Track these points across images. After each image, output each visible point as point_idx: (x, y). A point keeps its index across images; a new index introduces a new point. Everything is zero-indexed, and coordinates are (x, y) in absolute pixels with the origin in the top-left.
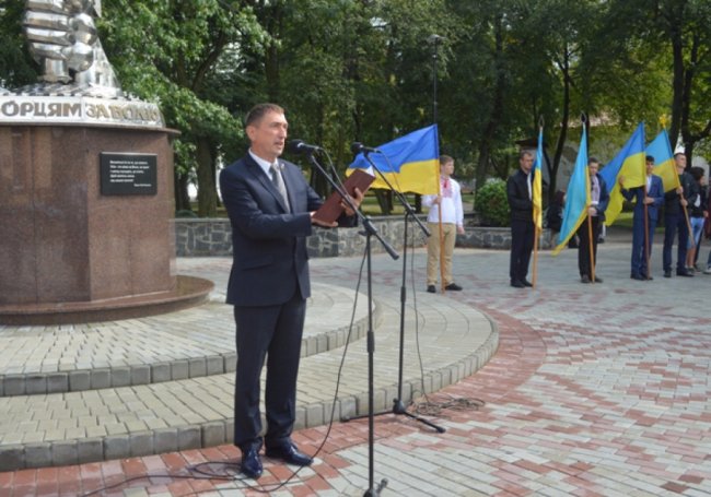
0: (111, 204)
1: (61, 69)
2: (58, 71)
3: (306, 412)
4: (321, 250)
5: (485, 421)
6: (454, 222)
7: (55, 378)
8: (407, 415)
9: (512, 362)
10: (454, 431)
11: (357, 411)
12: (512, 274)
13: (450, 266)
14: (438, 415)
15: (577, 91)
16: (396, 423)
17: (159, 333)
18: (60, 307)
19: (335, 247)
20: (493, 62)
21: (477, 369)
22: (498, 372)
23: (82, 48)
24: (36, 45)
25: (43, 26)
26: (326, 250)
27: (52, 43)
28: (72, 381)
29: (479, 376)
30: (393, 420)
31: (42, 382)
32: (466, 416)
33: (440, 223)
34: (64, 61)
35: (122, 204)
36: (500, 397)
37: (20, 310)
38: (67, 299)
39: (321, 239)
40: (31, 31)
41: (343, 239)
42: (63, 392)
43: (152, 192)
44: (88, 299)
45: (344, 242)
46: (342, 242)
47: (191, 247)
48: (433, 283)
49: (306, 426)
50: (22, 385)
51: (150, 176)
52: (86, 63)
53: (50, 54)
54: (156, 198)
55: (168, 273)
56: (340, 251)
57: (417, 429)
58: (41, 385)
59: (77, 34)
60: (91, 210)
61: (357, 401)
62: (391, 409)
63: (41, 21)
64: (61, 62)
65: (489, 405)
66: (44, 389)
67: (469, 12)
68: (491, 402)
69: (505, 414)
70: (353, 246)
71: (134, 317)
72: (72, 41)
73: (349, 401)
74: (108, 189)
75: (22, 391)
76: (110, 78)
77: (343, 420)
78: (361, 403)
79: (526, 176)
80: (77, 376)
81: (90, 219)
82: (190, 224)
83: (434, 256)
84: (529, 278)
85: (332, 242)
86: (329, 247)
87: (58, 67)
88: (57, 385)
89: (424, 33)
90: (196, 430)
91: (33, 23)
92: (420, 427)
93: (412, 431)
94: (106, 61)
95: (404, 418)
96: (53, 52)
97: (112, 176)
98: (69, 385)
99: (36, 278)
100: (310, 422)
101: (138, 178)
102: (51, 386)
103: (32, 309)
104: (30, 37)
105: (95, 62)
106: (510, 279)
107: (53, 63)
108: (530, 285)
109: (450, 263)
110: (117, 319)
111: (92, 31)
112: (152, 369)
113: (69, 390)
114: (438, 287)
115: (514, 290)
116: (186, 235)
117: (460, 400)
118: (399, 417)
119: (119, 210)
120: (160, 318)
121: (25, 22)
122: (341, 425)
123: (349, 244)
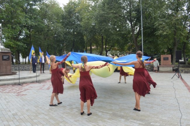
43: (9, 60)
47: (14, 70)
51: (9, 58)
82: (14, 66)
97: (4, 58)
101: (7, 58)
116: (13, 68)
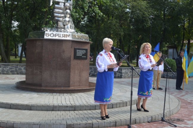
0: (76, 61)
1: (62, 24)
2: (61, 25)
3: (140, 119)
4: (117, 76)
5: (186, 125)
6: (161, 70)
7: (72, 107)
8: (165, 122)
9: (187, 110)
10: (179, 127)
11: (152, 120)
12: (177, 86)
13: (159, 83)
14: (173, 122)
15: (187, 32)
16: (163, 124)
17: (91, 97)
18: (62, 88)
19: (121, 76)
20: (163, 23)
21: (178, 111)
22: (184, 112)
23: (67, 19)
24: (56, 18)
25: (58, 13)
26: (118, 76)
27: (61, 18)
28: (76, 108)
29: (179, 113)
30: (162, 123)
31: (68, 108)
32: (180, 123)
33: (158, 70)
34: (63, 23)
35: (79, 61)
36: (187, 119)
37: (53, 89)
38: (64, 87)
39: (117, 73)
40: (55, 14)
41: (123, 73)
42: (73, 111)
43: (86, 59)
44: (69, 87)
45: (124, 74)
46: (123, 74)
48: (154, 87)
49: (140, 123)
50: (63, 108)
51: (86, 54)
52: (68, 23)
53: (60, 21)
54: (87, 60)
55: (88, 81)
56: (123, 77)
57: (169, 126)
58: (68, 109)
59: (67, 15)
60: (72, 63)
61: (152, 117)
62: (161, 120)
63: (58, 12)
64: (62, 23)
65: (185, 121)
66: (69, 110)
67: (157, 8)
68: (186, 120)
69: (191, 123)
70: (126, 75)
71: (81, 92)
72: (65, 17)
73: (150, 117)
74: (76, 58)
75: (63, 110)
76: (73, 27)
77: (148, 122)
78: (153, 118)
79: (182, 58)
80: (77, 107)
81: (71, 65)
83: (155, 80)
84: (181, 87)
85: (120, 74)
86: (119, 75)
87: (61, 24)
88: (72, 109)
89: (144, 14)
90: (114, 122)
91: (56, 12)
92: (170, 125)
93: (168, 126)
94: (73, 23)
95: (164, 123)
96: (61, 20)
97: (77, 54)
98: (75, 109)
99: (56, 80)
100: (141, 122)
101: (83, 55)
102: (70, 109)
103: (56, 89)
104: (55, 16)
105: (70, 23)
106: (176, 87)
107: (60, 23)
108: (182, 89)
109: (159, 82)
110: (78, 92)
111: (70, 15)
112: (95, 106)
113: (75, 110)
114: (156, 88)
115: (177, 91)
117: (177, 119)
118: (163, 122)
119: (78, 63)
120: (88, 93)
121: (54, 12)
122: (148, 123)
123: (125, 75)
